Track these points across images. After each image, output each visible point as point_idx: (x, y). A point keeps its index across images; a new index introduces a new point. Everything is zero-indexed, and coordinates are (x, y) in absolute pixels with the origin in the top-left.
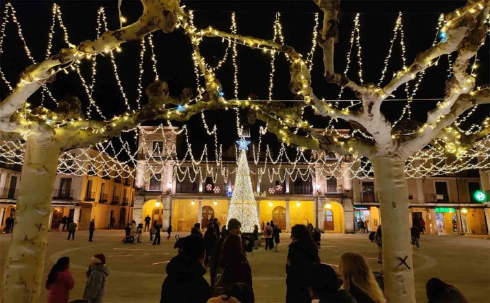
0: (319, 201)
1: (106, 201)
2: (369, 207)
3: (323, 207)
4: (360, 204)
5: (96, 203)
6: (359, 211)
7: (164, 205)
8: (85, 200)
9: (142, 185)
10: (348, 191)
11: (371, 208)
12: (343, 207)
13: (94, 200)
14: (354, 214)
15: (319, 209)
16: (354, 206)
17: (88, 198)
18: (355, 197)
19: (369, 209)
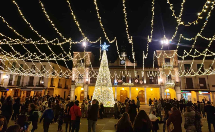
0: (162, 88)
1: (61, 87)
2: (190, 91)
3: (164, 91)
4: (185, 89)
5: (56, 88)
6: (185, 93)
7: (84, 89)
8: (50, 87)
9: (75, 79)
10: (178, 83)
11: (192, 92)
12: (176, 91)
13: (54, 87)
14: (182, 95)
15: (162, 92)
16: (182, 90)
17: (52, 85)
18: (182, 85)
19: (190, 92)
